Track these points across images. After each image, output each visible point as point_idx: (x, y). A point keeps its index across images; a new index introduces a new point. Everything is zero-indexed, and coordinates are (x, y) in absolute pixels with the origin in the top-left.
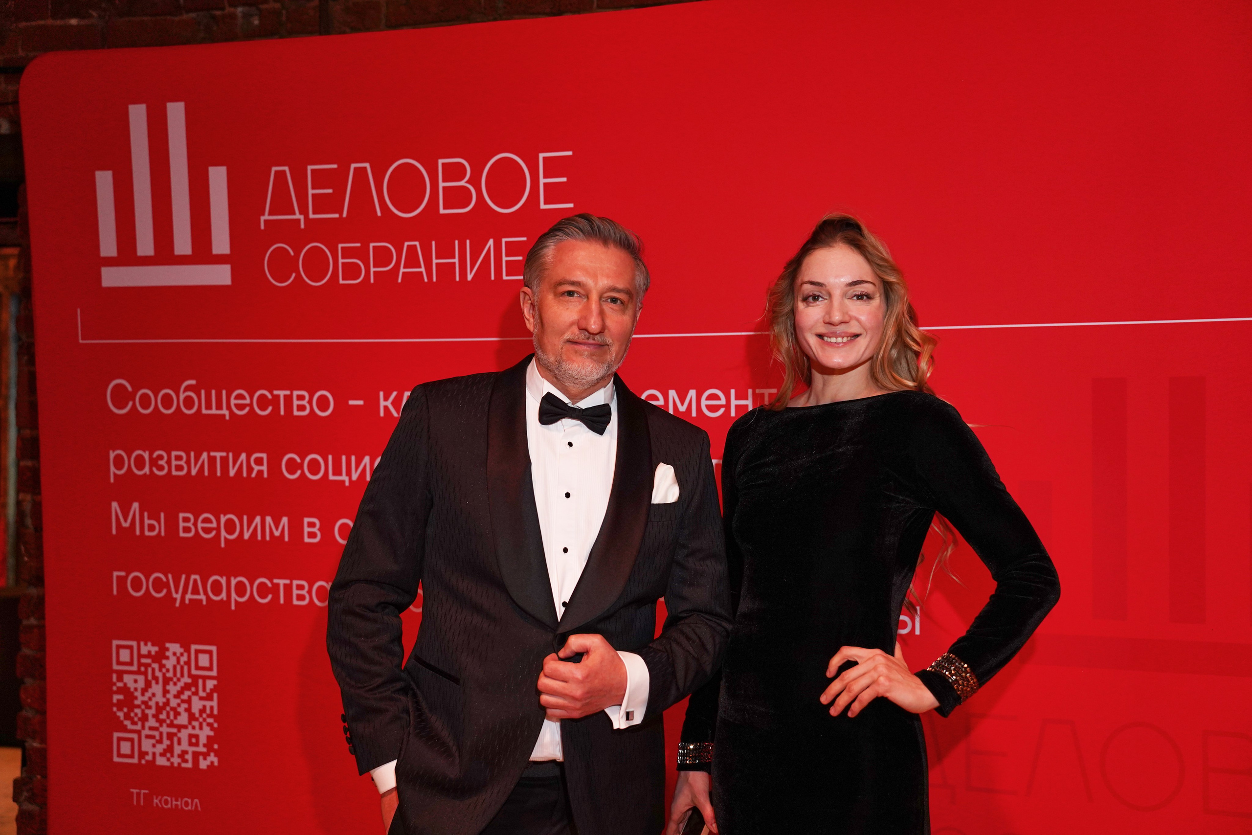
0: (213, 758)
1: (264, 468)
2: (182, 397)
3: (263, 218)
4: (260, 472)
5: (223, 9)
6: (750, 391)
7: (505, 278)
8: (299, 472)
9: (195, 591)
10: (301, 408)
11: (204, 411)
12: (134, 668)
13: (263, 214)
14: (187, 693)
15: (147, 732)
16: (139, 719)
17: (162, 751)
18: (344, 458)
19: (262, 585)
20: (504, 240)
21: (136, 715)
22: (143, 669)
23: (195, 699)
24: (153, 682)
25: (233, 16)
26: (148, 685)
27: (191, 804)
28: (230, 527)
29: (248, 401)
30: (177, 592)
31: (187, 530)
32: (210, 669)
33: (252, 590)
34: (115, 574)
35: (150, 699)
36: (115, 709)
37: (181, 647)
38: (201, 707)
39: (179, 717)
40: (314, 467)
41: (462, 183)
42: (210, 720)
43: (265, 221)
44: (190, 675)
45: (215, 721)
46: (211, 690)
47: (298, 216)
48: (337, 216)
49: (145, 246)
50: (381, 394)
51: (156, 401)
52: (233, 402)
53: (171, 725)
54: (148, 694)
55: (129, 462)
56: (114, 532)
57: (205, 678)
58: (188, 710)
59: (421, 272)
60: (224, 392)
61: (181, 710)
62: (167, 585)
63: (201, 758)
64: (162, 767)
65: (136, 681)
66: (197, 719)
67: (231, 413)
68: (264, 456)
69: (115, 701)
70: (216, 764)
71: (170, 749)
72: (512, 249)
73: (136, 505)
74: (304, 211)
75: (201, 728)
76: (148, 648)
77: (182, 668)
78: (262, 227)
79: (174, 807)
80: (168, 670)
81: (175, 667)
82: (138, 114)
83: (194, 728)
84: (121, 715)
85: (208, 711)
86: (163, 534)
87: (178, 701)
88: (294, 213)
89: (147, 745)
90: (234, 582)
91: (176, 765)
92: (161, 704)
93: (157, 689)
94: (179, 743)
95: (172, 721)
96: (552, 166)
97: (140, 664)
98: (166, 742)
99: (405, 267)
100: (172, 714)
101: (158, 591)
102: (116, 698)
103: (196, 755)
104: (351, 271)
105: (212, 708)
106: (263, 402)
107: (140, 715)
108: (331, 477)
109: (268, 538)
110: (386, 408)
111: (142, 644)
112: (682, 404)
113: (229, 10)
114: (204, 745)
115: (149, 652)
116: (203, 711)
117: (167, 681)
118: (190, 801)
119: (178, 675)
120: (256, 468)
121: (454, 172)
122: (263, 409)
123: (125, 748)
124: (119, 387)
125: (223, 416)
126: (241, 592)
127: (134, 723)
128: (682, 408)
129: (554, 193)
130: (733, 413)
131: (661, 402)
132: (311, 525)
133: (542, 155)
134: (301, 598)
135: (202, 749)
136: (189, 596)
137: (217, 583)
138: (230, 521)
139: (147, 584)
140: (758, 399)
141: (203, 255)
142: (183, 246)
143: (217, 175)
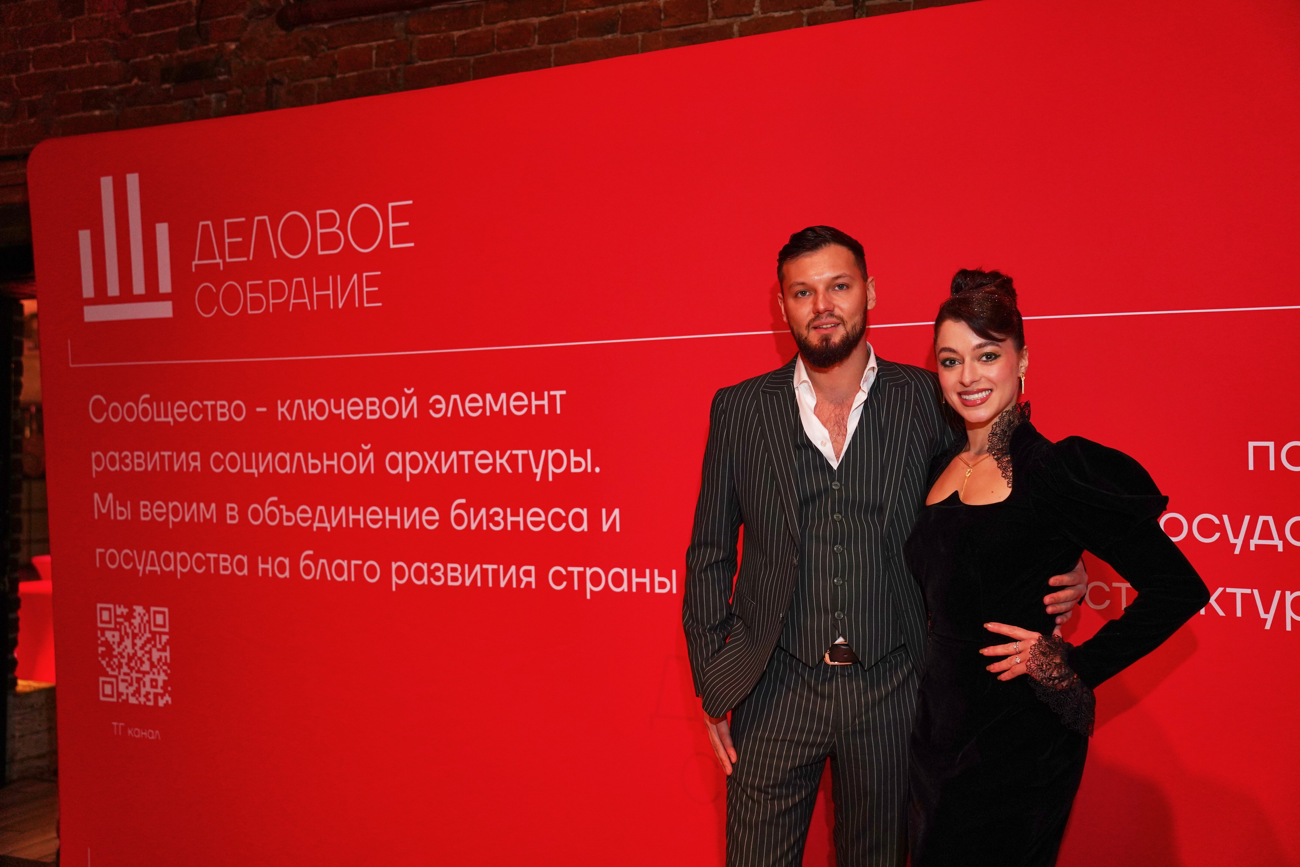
0: (167, 698)
1: (198, 464)
2: (141, 407)
3: (194, 263)
4: (195, 467)
5: (201, 96)
6: (546, 393)
7: (366, 305)
10: (223, 415)
11: (156, 419)
12: (112, 625)
13: (194, 260)
14: (149, 646)
15: (122, 677)
16: (117, 667)
17: (132, 692)
18: (254, 454)
19: (198, 558)
20: (365, 274)
21: (114, 663)
22: (118, 626)
23: (154, 650)
24: (125, 637)
25: (208, 102)
26: (122, 639)
27: (153, 735)
28: (175, 511)
29: (185, 410)
30: (140, 565)
31: (146, 515)
32: (164, 626)
33: (192, 562)
34: (98, 550)
35: (124, 650)
36: (100, 659)
37: (144, 608)
38: (158, 657)
39: (144, 665)
40: (233, 462)
41: (334, 229)
42: (165, 668)
43: (196, 265)
44: (151, 632)
45: (169, 668)
46: (165, 643)
47: (218, 260)
48: (245, 259)
49: (113, 289)
50: (279, 402)
51: (122, 412)
52: (176, 411)
53: (138, 671)
54: (122, 647)
55: (105, 461)
56: (96, 517)
57: (161, 634)
58: (150, 659)
59: (305, 303)
60: (169, 404)
61: (145, 659)
62: (133, 559)
63: (159, 698)
64: (133, 705)
65: (113, 636)
66: (156, 667)
67: (175, 420)
68: (198, 454)
69: (100, 652)
70: (170, 702)
71: (137, 692)
72: (371, 281)
73: (110, 496)
74: (222, 257)
75: (159, 674)
76: (121, 610)
77: (145, 626)
78: (194, 270)
79: (142, 736)
80: (135, 628)
81: (140, 625)
82: (107, 184)
83: (154, 673)
84: (104, 663)
85: (163, 660)
86: (129, 518)
87: (143, 652)
88: (215, 258)
89: (122, 687)
90: (179, 556)
91: (142, 703)
92: (131, 655)
93: (128, 642)
94: (144, 686)
95: (139, 668)
96: (399, 214)
97: (116, 623)
98: (135, 685)
99: (294, 299)
100: (139, 662)
101: (127, 564)
102: (101, 649)
103: (156, 695)
104: (256, 303)
105: (166, 657)
106: (196, 411)
107: (117, 663)
108: (245, 471)
109: (202, 520)
111: (117, 606)
112: (496, 405)
113: (206, 96)
114: (162, 688)
115: (122, 613)
116: (160, 660)
118: (152, 732)
119: (142, 631)
120: (193, 464)
121: (328, 221)
122: (196, 416)
123: (108, 689)
124: (98, 400)
125: (169, 422)
126: (184, 564)
127: (113, 670)
128: (496, 409)
129: (400, 235)
130: (534, 412)
131: (481, 404)
132: (232, 511)
133: (390, 205)
134: (225, 568)
135: (160, 691)
136: (148, 568)
137: (167, 557)
138: (175, 507)
139: (120, 559)
140: (552, 399)
141: (152, 294)
142: (139, 288)
143: (162, 230)
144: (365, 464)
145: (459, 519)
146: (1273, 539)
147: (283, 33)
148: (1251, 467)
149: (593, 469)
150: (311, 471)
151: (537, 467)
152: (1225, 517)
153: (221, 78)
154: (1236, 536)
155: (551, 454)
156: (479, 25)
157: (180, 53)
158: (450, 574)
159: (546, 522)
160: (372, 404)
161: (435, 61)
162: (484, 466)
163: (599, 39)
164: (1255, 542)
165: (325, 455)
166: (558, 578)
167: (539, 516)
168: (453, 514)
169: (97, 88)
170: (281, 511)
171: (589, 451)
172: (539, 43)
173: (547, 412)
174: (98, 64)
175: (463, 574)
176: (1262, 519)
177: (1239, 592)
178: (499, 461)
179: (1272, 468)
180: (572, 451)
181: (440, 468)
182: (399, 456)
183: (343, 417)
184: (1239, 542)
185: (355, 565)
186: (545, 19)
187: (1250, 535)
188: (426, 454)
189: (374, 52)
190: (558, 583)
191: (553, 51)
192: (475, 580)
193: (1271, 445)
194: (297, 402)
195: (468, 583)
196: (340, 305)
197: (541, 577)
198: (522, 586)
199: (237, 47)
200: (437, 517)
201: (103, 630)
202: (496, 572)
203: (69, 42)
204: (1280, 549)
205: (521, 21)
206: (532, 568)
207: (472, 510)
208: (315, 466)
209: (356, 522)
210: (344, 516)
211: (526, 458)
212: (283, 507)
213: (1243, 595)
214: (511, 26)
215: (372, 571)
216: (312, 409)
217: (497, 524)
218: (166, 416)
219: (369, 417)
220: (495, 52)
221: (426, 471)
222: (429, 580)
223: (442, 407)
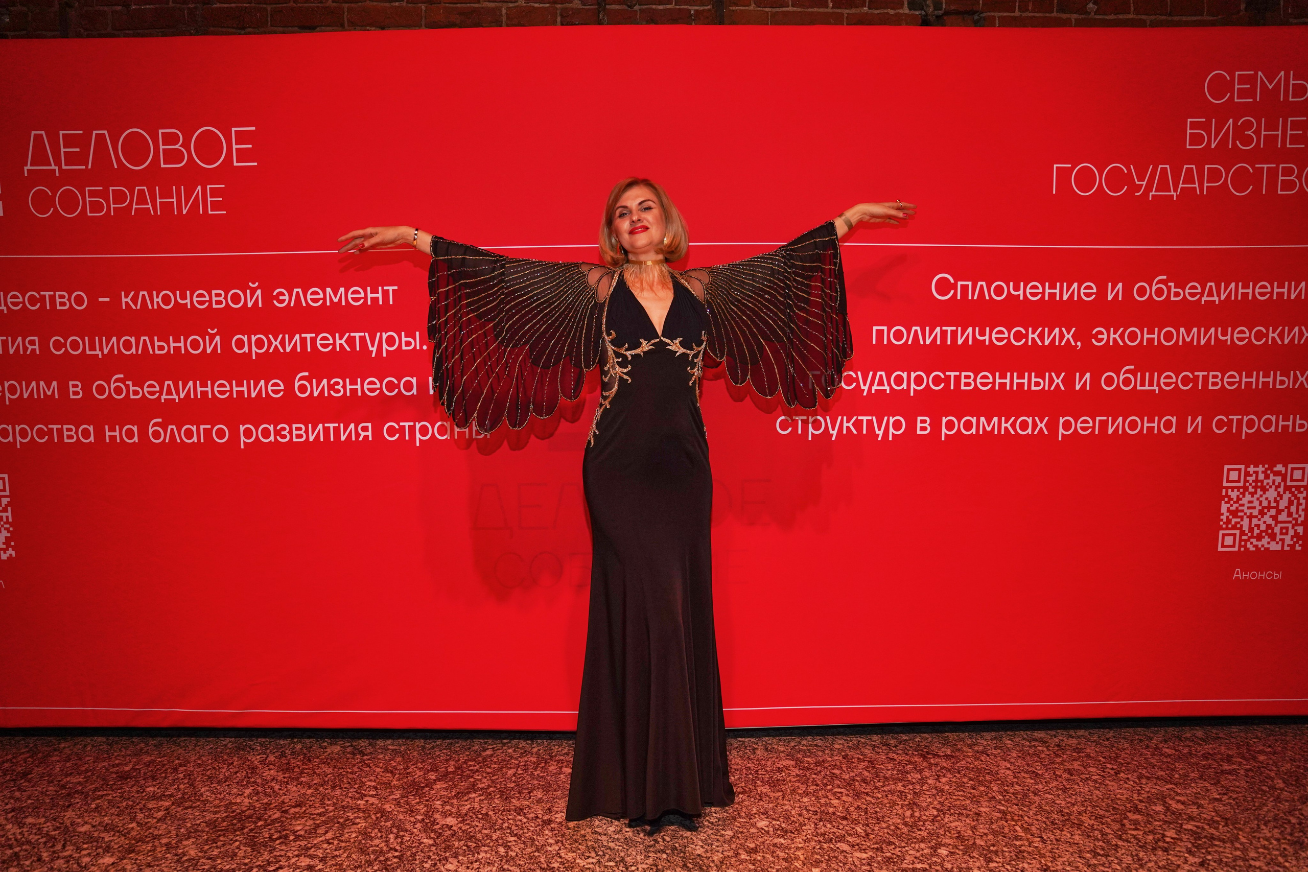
0: (11, 552)
1: (37, 347)
3: (26, 169)
4: (33, 350)
6: (380, 288)
7: (210, 212)
8: (64, 349)
10: (63, 304)
13: (27, 166)
18: (97, 338)
19: (40, 429)
20: (208, 187)
28: (12, 390)
29: (20, 300)
32: (4, 490)
33: (32, 434)
40: (75, 345)
41: (177, 147)
42: (7, 526)
43: (28, 170)
45: (11, 526)
46: (7, 503)
47: (53, 167)
48: (84, 167)
50: (123, 293)
52: (9, 300)
57: (1, 497)
59: (148, 209)
60: (2, 294)
67: (8, 308)
68: (36, 338)
70: (14, 556)
72: (214, 193)
74: (58, 163)
78: (26, 175)
85: (5, 520)
88: (50, 165)
90: (18, 428)
99: (136, 205)
104: (96, 207)
105: (7, 518)
106: (32, 300)
108: (88, 352)
109: (42, 396)
110: (127, 303)
112: (336, 297)
114: (4, 544)
116: (2, 519)
120: (30, 347)
121: (171, 139)
122: (33, 305)
126: (24, 436)
128: (336, 300)
129: (243, 155)
130: (369, 303)
131: (321, 296)
132: (75, 387)
133: (234, 129)
134: (70, 437)
137: (5, 430)
138: (12, 386)
140: (386, 293)
144: (212, 344)
145: (303, 389)
146: (884, 386)
148: (874, 342)
149: (421, 346)
150: (157, 352)
151: (373, 346)
152: (859, 373)
154: (865, 384)
158: (295, 432)
159: (381, 389)
160: (218, 295)
162: (324, 346)
164: (875, 387)
165: (171, 338)
166: (391, 431)
167: (375, 384)
168: (297, 385)
170: (127, 387)
171: (417, 333)
173: (381, 303)
175: (307, 432)
176: (879, 373)
177: (865, 418)
178: (338, 342)
179: (885, 342)
180: (403, 333)
181: (284, 348)
182: (245, 338)
183: (189, 306)
184: (866, 388)
185: (204, 429)
187: (872, 384)
188: (270, 336)
190: (391, 435)
192: (318, 436)
193: (885, 328)
194: (141, 293)
195: (311, 439)
196: (184, 212)
197: (377, 432)
198: (361, 439)
200: (282, 388)
202: (337, 430)
204: (888, 391)
206: (369, 425)
207: (314, 381)
208: (161, 348)
209: (204, 393)
210: (192, 388)
211: (362, 339)
213: (867, 421)
215: (220, 434)
216: (158, 300)
217: (337, 391)
219: (214, 306)
221: (271, 351)
222: (275, 438)
223: (285, 298)
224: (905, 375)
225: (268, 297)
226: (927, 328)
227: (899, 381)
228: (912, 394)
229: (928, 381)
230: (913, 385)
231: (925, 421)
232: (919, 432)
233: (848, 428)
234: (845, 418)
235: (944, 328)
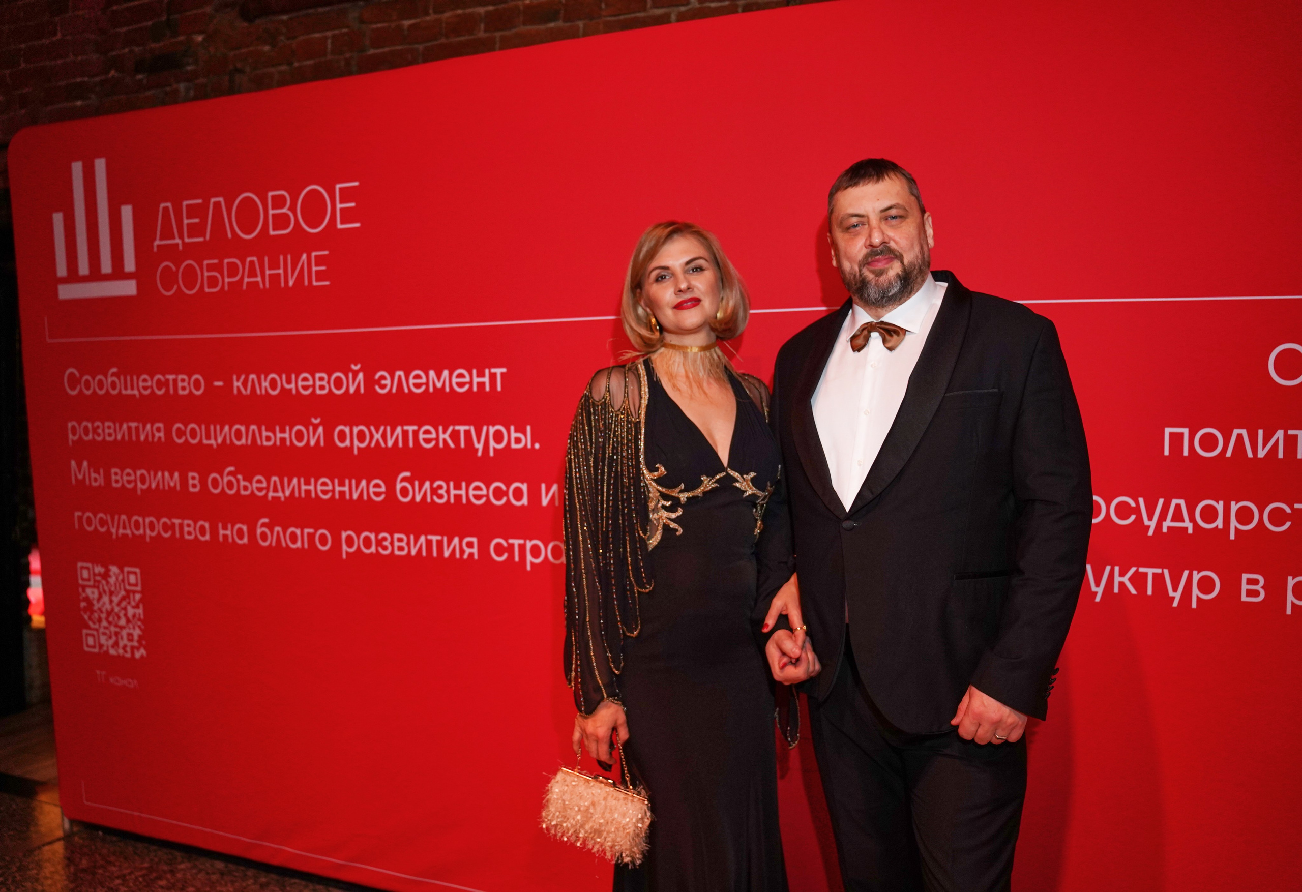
0: (143, 651)
1: (162, 435)
2: (110, 381)
3: (155, 243)
4: (160, 438)
5: (171, 85)
6: (487, 371)
7: (315, 283)
8: (184, 438)
9: (124, 528)
11: (124, 392)
12: (91, 583)
13: (155, 239)
14: (124, 604)
15: (102, 630)
16: (97, 621)
17: (112, 644)
18: (212, 427)
19: (165, 523)
20: (314, 254)
21: (95, 617)
22: (96, 584)
23: (129, 608)
24: (103, 594)
25: (178, 90)
26: (100, 597)
27: (132, 683)
29: (149, 384)
30: (113, 528)
31: (117, 481)
32: (136, 585)
33: (159, 527)
34: (76, 514)
35: (102, 606)
36: (82, 613)
37: (118, 569)
38: (133, 613)
39: (121, 621)
40: (193, 434)
41: (285, 210)
42: (139, 623)
43: (158, 246)
44: (125, 590)
45: (142, 624)
46: (139, 601)
47: (178, 241)
48: (201, 239)
49: (84, 268)
51: (94, 385)
52: (141, 384)
53: (116, 626)
54: (101, 603)
55: (80, 431)
56: (74, 482)
57: (134, 592)
58: (126, 615)
59: (257, 282)
60: (135, 377)
61: (122, 614)
62: (107, 523)
63: (136, 651)
64: (113, 656)
65: (93, 593)
66: (131, 622)
67: (140, 393)
68: (161, 425)
69: (81, 608)
70: (145, 655)
71: (116, 644)
72: (320, 261)
73: (85, 464)
74: (181, 236)
75: (134, 628)
76: (99, 569)
77: (120, 585)
78: (155, 250)
79: (123, 685)
80: (111, 586)
81: (115, 584)
82: (77, 168)
84: (86, 617)
85: (137, 617)
86: (103, 484)
87: (119, 608)
88: (174, 238)
89: (103, 640)
90: (147, 520)
91: (121, 655)
92: (109, 611)
93: (106, 599)
94: (122, 638)
95: (116, 623)
96: (346, 195)
97: (95, 581)
98: (114, 638)
99: (248, 277)
100: (116, 618)
101: (102, 527)
102: (83, 604)
103: (133, 648)
104: (213, 282)
105: (140, 615)
106: (160, 384)
107: (97, 618)
108: (205, 442)
109: (167, 487)
111: (95, 566)
112: (439, 381)
114: (137, 642)
115: (100, 572)
116: (134, 616)
117: (111, 593)
118: (131, 681)
119: (118, 588)
120: (157, 435)
121: (279, 202)
122: (160, 389)
123: (91, 641)
124: (72, 374)
125: (134, 396)
126: (152, 529)
127: (94, 623)
128: (439, 385)
129: (347, 216)
130: (475, 389)
131: (424, 380)
132: (193, 478)
133: (338, 186)
134: (189, 533)
135: (135, 644)
136: (121, 531)
137: (137, 522)
138: (142, 476)
139: (95, 522)
140: (493, 377)
141: (118, 273)
142: (106, 267)
143: (127, 212)
144: (315, 437)
145: (405, 492)
146: (1183, 521)
147: (245, 24)
148: (1167, 453)
149: (533, 445)
150: (265, 443)
151: (479, 442)
152: (1141, 500)
153: (189, 68)
154: (1150, 518)
155: (492, 430)
156: (427, 14)
157: (153, 45)
158: (396, 544)
159: (487, 496)
160: (321, 379)
161: (386, 49)
162: (427, 441)
163: (542, 27)
164: (1167, 524)
165: (277, 428)
166: (499, 550)
167: (482, 490)
168: (399, 486)
169: (79, 80)
170: (238, 481)
171: (528, 428)
172: (485, 31)
173: (487, 388)
174: (80, 58)
175: (408, 544)
176: (1174, 502)
177: (1150, 571)
178: (442, 436)
179: (1186, 453)
180: (512, 428)
181: (386, 442)
182: (347, 430)
183: (294, 392)
184: (1153, 524)
185: (309, 534)
186: (491, 8)
187: (1163, 517)
188: (372, 428)
189: (329, 41)
190: (499, 554)
191: (498, 39)
192: (420, 550)
193: (1186, 431)
194: (251, 377)
195: (413, 552)
196: (291, 283)
197: (483, 549)
198: (466, 556)
199: (204, 39)
200: (383, 489)
201: (84, 587)
202: (440, 543)
203: (54, 39)
204: (1190, 531)
205: (469, 10)
206: (475, 540)
207: (417, 483)
209: (308, 492)
210: (296, 486)
211: (467, 433)
212: (240, 477)
213: (1154, 575)
214: (459, 16)
215: (323, 540)
216: (265, 384)
217: (441, 497)
218: (132, 389)
219: (318, 392)
220: (443, 40)
221: (373, 445)
222: (377, 550)
223: (387, 384)
224: (1220, 506)
225: (370, 382)
226: (1261, 432)
227: (1209, 514)
228: (1232, 537)
229: (1261, 516)
230: (1234, 523)
231: (1255, 582)
232: (1244, 598)
233: (1122, 584)
234: (1117, 569)
235: (1290, 432)
